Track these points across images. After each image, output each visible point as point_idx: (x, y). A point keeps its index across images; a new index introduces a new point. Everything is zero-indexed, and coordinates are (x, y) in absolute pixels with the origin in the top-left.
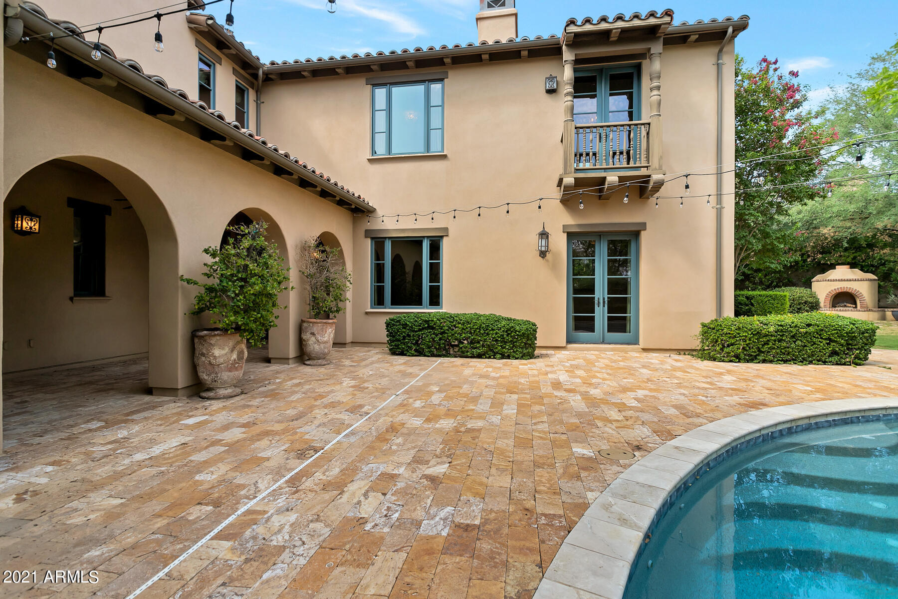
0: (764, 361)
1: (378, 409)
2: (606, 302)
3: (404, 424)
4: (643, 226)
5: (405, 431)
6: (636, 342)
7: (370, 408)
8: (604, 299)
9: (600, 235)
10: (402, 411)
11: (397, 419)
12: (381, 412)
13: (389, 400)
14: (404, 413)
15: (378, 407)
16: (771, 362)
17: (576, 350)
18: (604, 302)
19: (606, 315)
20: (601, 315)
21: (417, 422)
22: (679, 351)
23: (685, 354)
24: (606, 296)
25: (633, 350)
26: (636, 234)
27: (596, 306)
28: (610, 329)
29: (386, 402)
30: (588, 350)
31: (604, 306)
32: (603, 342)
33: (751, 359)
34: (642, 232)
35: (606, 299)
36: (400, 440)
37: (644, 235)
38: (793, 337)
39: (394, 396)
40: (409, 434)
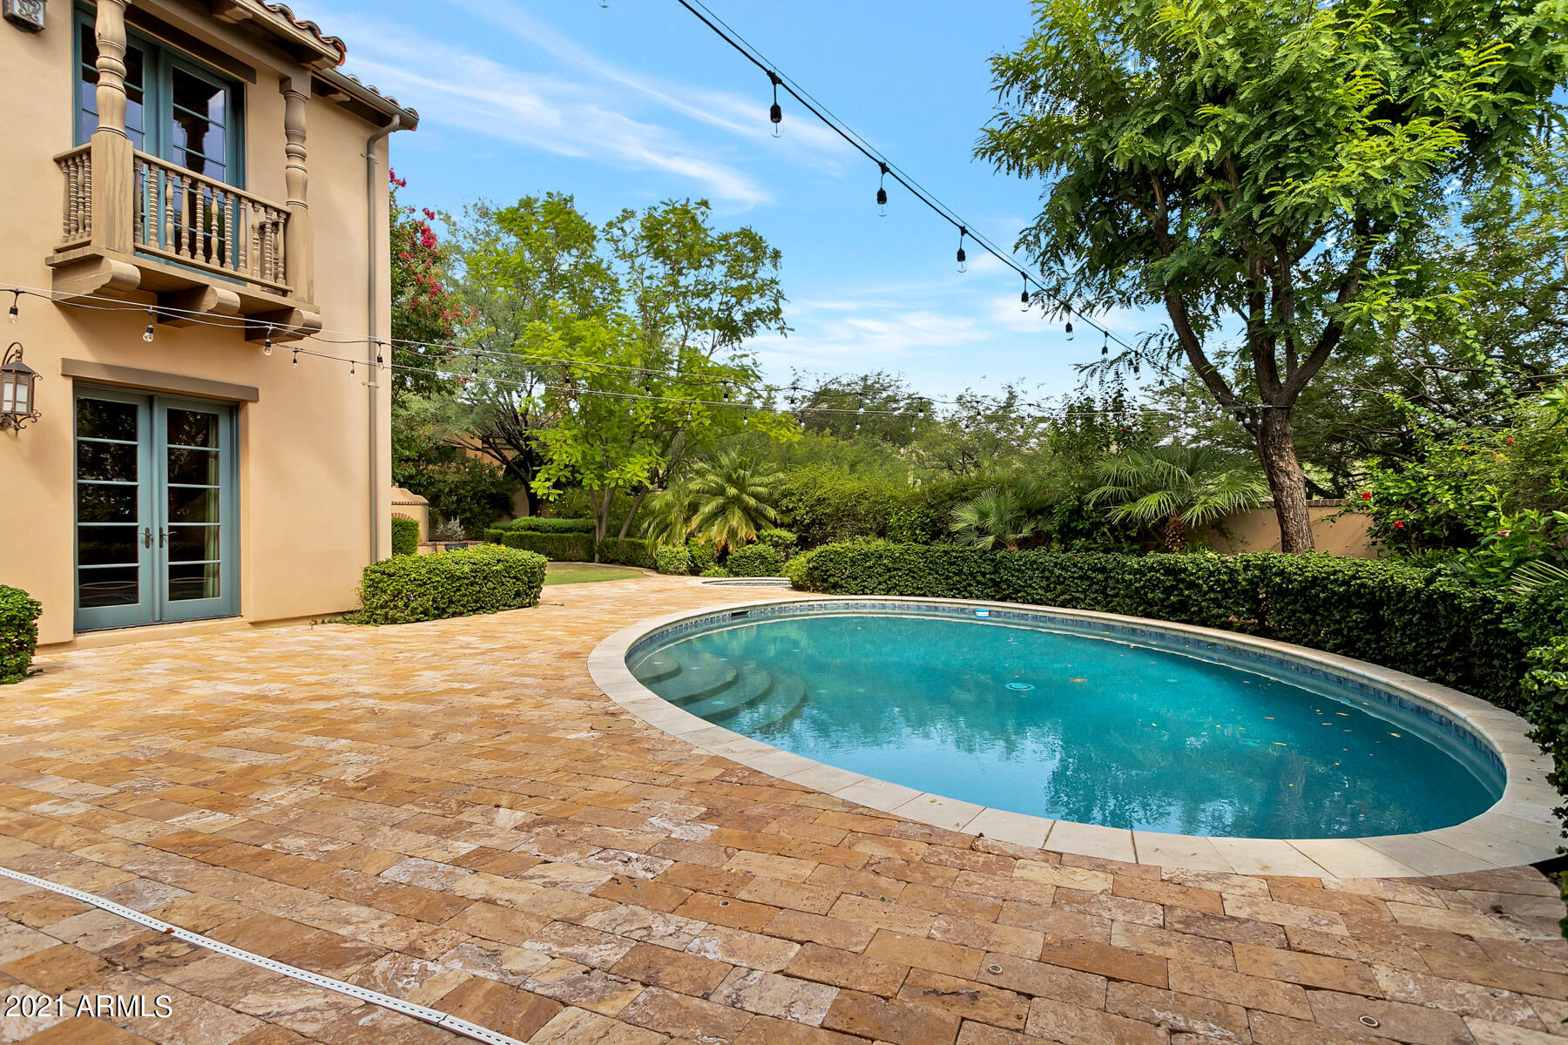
0: (454, 615)
2: (167, 538)
4: (253, 394)
6: (234, 611)
8: (161, 529)
9: (151, 398)
16: (461, 614)
17: (100, 645)
18: (161, 536)
19: (167, 563)
20: (153, 563)
22: (315, 619)
23: (323, 622)
24: (166, 525)
25: (233, 628)
26: (234, 408)
27: (141, 547)
28: (176, 592)
30: (133, 640)
31: (161, 546)
32: (161, 622)
33: (440, 613)
34: (250, 405)
35: (166, 531)
37: (253, 412)
38: (485, 578)
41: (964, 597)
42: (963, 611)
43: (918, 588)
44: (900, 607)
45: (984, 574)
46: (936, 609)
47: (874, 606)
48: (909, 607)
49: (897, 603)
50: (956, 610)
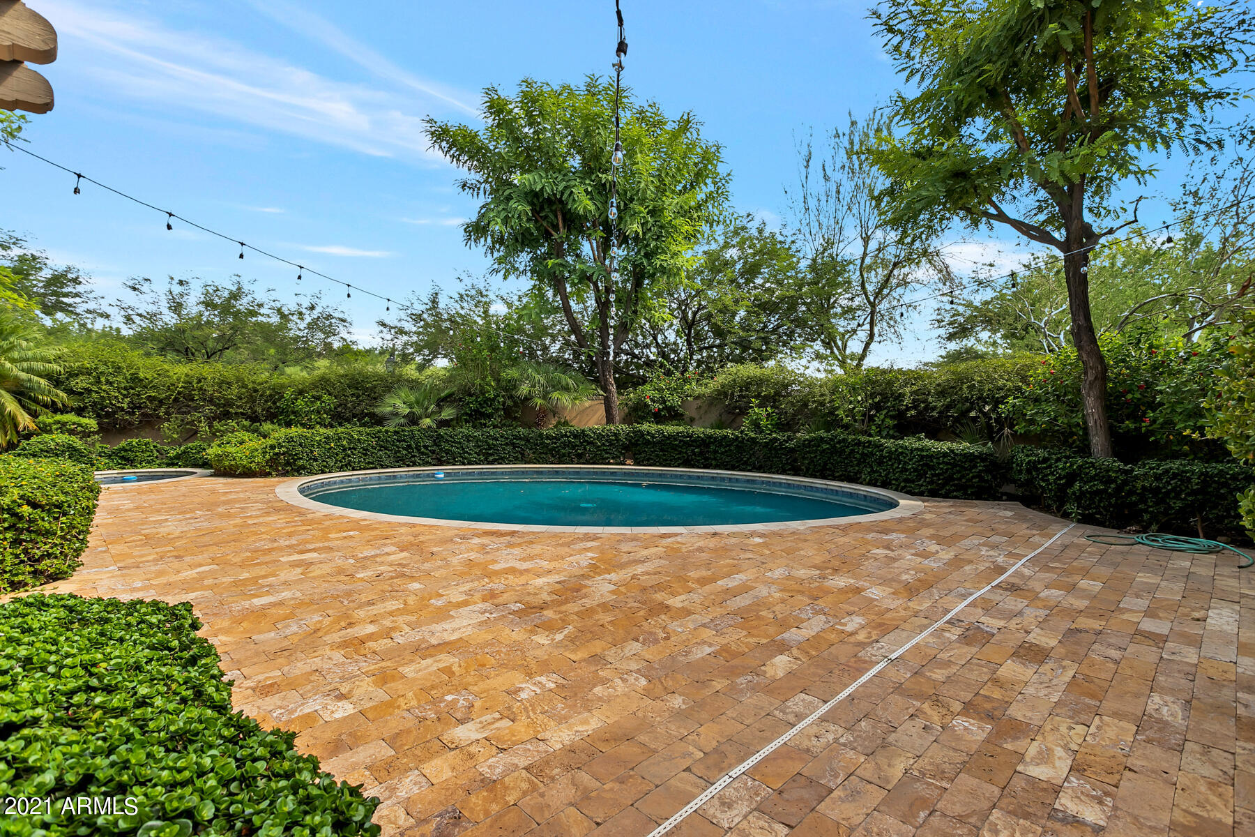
1: (930, 630)
3: (893, 593)
5: (895, 585)
7: (947, 635)
10: (889, 615)
11: (901, 601)
12: (926, 622)
13: (907, 646)
14: (888, 610)
15: (931, 634)
21: (875, 592)
29: (913, 642)
36: (904, 577)
39: (893, 656)
40: (893, 580)
41: (408, 466)
42: (418, 476)
43: (369, 463)
44: (363, 480)
45: (426, 447)
46: (395, 477)
47: (342, 482)
48: (371, 479)
49: (361, 477)
50: (413, 476)
